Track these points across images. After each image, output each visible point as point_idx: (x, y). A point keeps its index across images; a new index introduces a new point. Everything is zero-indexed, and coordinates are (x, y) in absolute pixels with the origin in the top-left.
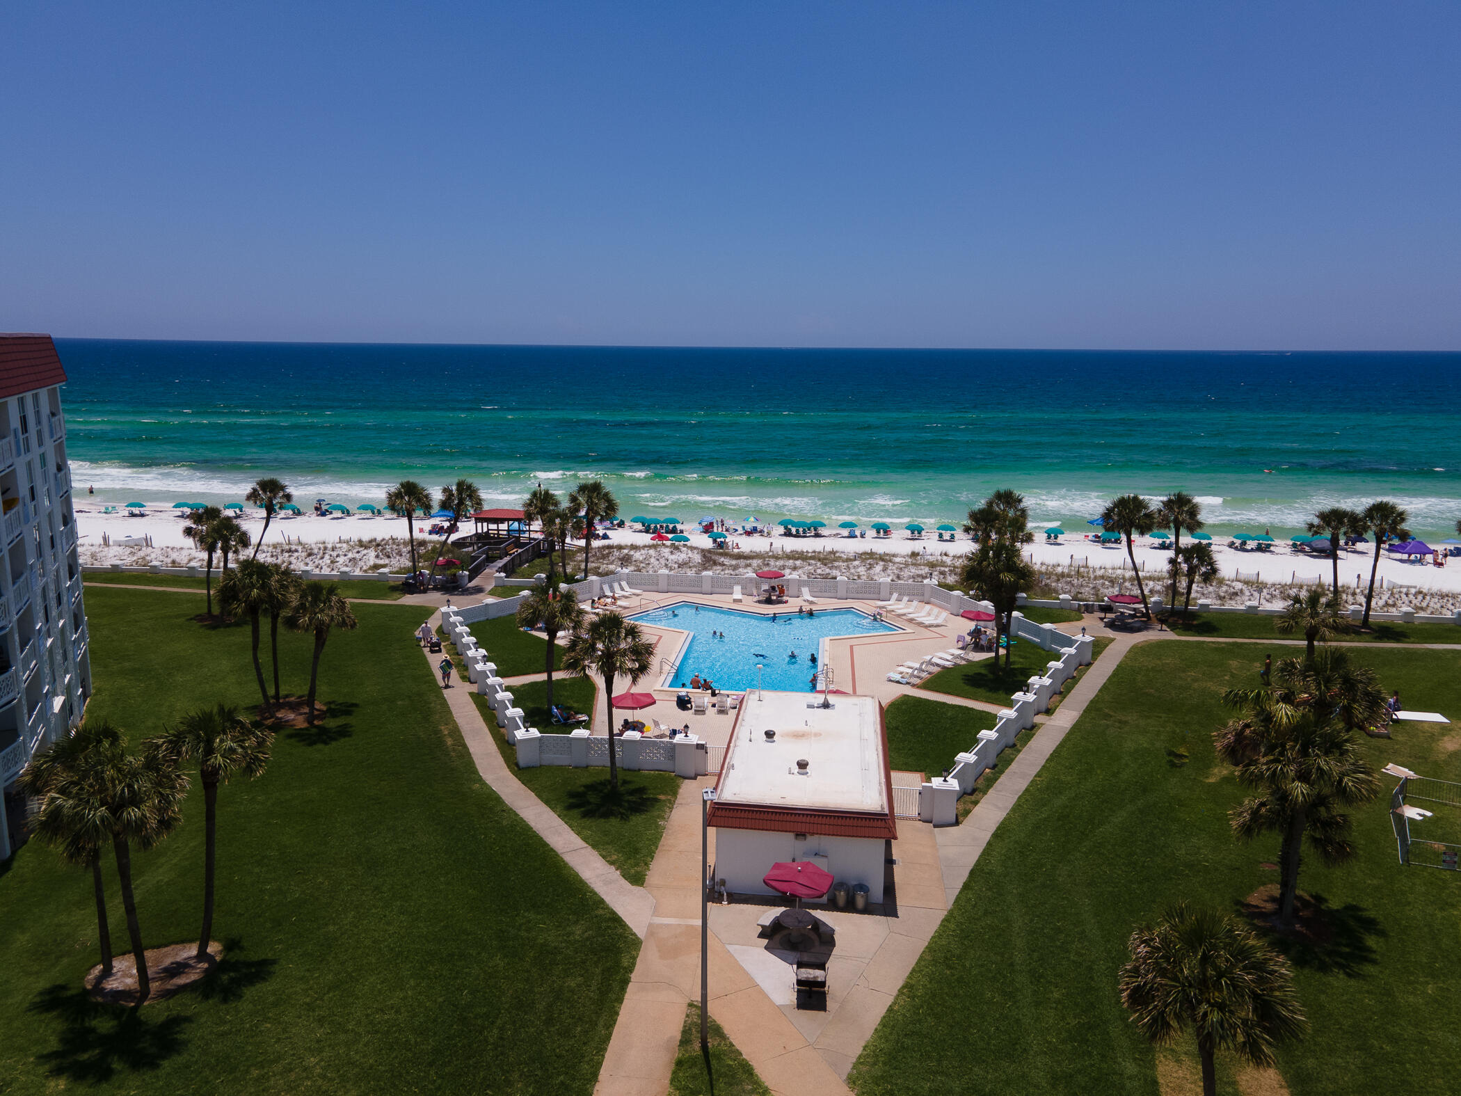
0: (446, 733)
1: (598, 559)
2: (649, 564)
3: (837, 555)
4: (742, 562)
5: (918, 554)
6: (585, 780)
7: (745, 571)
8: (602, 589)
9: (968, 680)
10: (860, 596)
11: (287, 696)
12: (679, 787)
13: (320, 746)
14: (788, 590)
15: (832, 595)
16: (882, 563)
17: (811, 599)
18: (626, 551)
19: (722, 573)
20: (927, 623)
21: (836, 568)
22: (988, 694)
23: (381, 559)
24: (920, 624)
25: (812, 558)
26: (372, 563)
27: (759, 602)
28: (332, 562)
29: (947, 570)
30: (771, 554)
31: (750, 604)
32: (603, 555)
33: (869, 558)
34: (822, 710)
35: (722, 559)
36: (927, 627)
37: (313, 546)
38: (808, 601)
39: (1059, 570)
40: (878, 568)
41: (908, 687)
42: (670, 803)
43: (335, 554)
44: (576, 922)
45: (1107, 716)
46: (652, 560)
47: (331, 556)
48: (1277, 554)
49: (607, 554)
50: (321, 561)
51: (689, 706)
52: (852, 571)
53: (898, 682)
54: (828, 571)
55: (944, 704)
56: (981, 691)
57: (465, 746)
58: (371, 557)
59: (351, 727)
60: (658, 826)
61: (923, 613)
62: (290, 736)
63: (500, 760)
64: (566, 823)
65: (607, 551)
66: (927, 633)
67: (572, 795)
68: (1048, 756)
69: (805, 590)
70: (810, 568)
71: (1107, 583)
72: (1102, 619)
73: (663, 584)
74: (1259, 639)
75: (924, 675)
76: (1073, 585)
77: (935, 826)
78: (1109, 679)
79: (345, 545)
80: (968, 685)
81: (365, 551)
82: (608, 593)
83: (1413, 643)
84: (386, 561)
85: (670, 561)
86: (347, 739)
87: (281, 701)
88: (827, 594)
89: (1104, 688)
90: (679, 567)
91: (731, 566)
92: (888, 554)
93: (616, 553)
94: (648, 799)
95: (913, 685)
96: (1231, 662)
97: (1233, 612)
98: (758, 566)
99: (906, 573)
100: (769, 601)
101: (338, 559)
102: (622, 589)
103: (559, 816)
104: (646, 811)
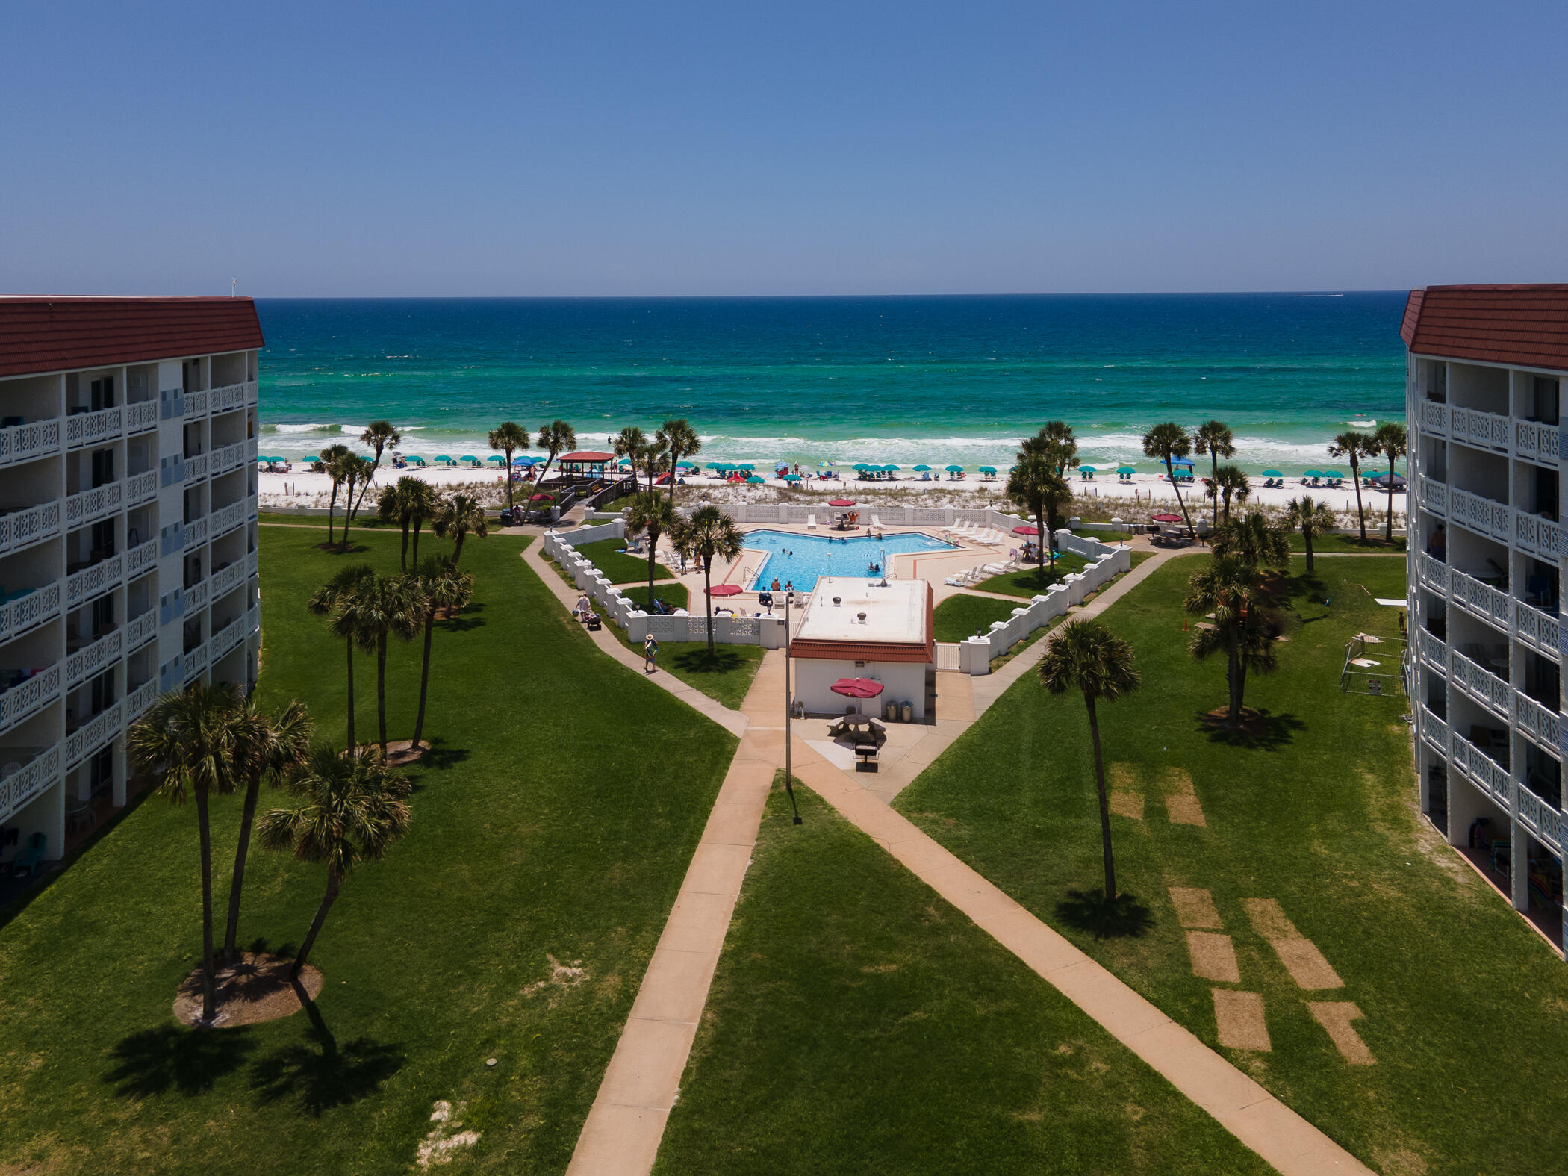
3: (908, 491)
4: (817, 498)
6: (689, 650)
7: (820, 503)
9: (1015, 583)
10: (926, 522)
12: (763, 654)
14: (859, 519)
15: (902, 522)
16: (948, 496)
18: (705, 490)
19: (798, 506)
20: (986, 542)
21: (906, 501)
24: (980, 544)
25: (884, 495)
30: (844, 491)
31: (824, 531)
33: (939, 493)
34: (881, 588)
35: (797, 495)
36: (986, 546)
39: (1121, 502)
40: (946, 500)
41: (963, 588)
42: (757, 664)
44: (690, 729)
45: (1134, 606)
46: (731, 497)
51: (770, 602)
52: (921, 503)
53: (953, 585)
54: (897, 503)
55: (991, 600)
59: (484, 619)
60: (749, 677)
61: (984, 534)
63: (614, 639)
64: (675, 676)
66: (986, 551)
67: (677, 659)
70: (881, 501)
72: (1149, 538)
73: (741, 517)
75: (977, 579)
76: (1129, 512)
77: (972, 675)
78: (1144, 581)
80: (1016, 586)
85: (747, 497)
86: (482, 627)
88: (895, 522)
89: (1137, 587)
91: (806, 501)
92: (957, 491)
93: (696, 492)
94: (739, 661)
95: (967, 588)
98: (832, 499)
99: (972, 504)
100: (841, 528)
103: (668, 672)
104: (738, 668)
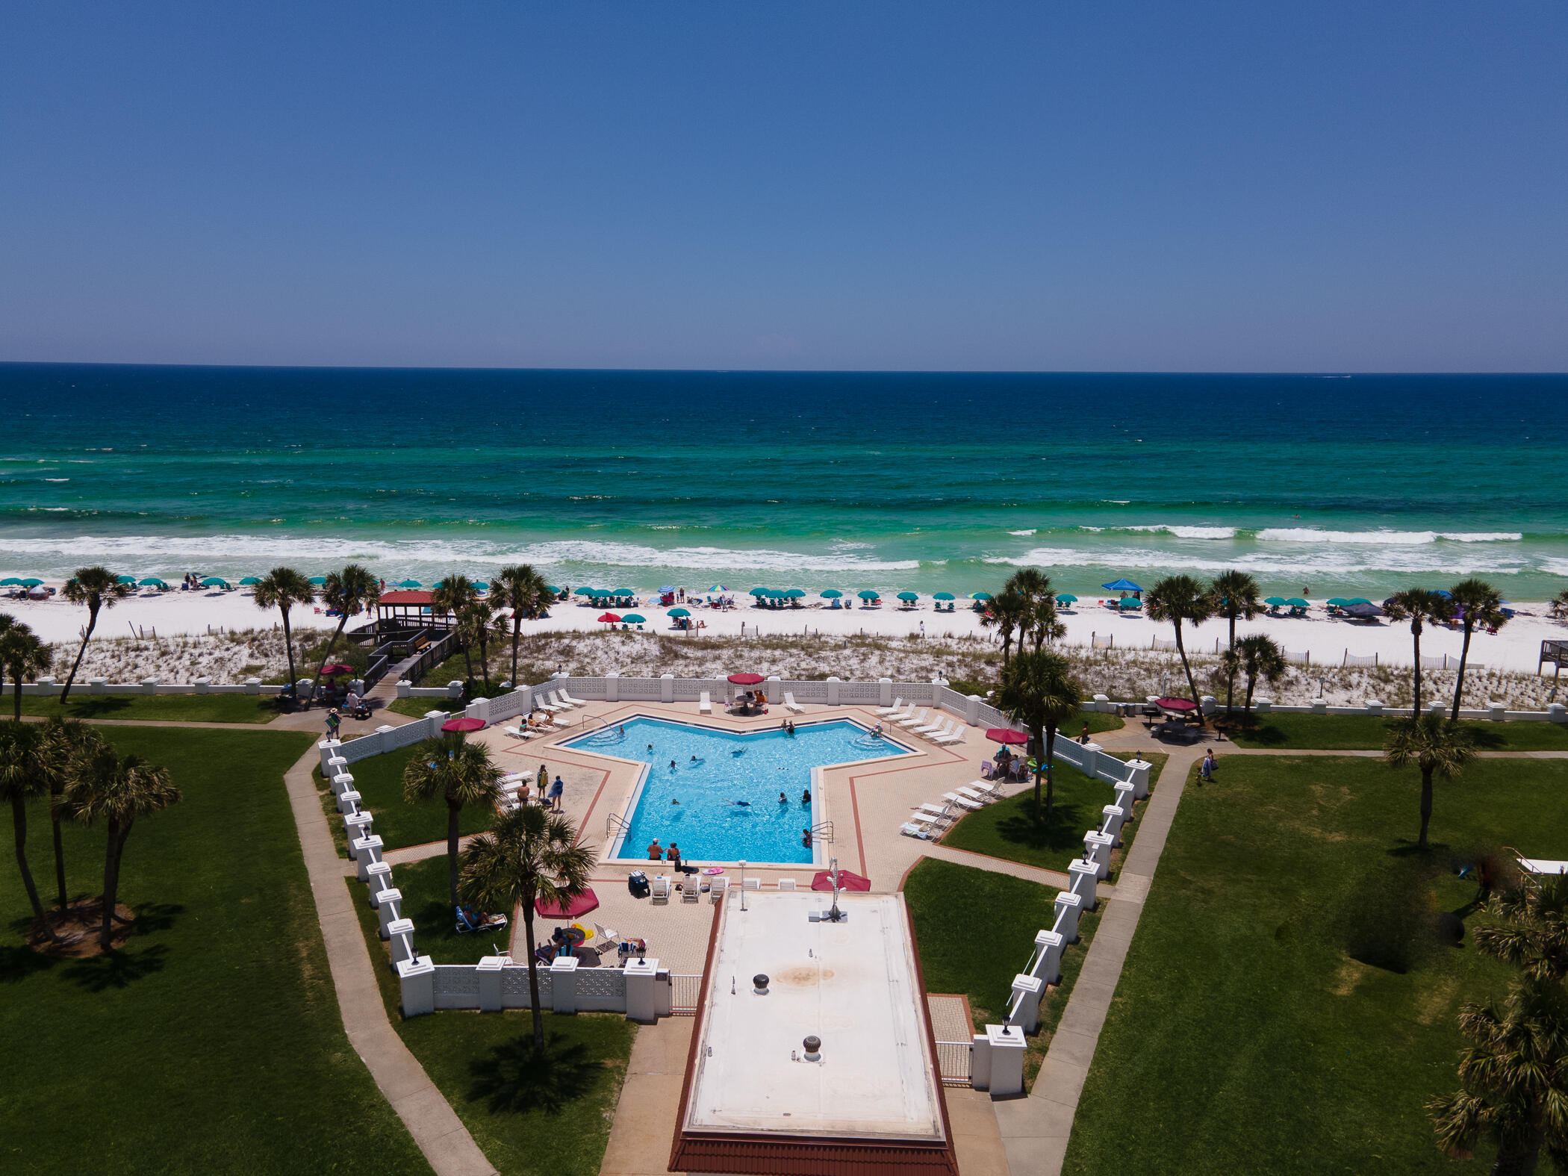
0: (304, 954)
1: (531, 653)
2: (595, 658)
3: (823, 639)
4: (710, 653)
5: (917, 637)
6: (498, 1038)
7: (714, 666)
8: (534, 700)
9: (1004, 831)
10: (856, 700)
11: (80, 898)
12: (631, 1040)
13: (110, 991)
14: (767, 695)
15: (823, 700)
16: (877, 652)
17: (797, 707)
18: (566, 641)
19: (686, 670)
20: (941, 740)
21: (824, 659)
22: (1032, 852)
23: (257, 658)
24: (931, 741)
25: (793, 645)
26: (244, 664)
27: (732, 712)
28: (193, 664)
29: (955, 659)
30: (743, 639)
31: (723, 719)
32: (538, 647)
33: (861, 643)
34: (829, 924)
35: (685, 650)
36: (942, 745)
37: (170, 642)
38: (793, 710)
39: (1083, 654)
40: (874, 659)
41: (929, 843)
42: (620, 1073)
43: (196, 652)
45: (1185, 883)
46: (600, 653)
47: (191, 655)
48: (1314, 620)
49: (543, 645)
50: (177, 663)
51: (646, 890)
52: (843, 663)
53: (916, 837)
54: (814, 664)
55: (978, 871)
56: (1022, 847)
57: (329, 980)
58: (243, 656)
59: (167, 950)
60: (601, 1121)
61: (935, 725)
62: (68, 975)
63: (378, 1002)
64: (466, 1124)
65: (543, 642)
66: (941, 755)
67: (480, 1068)
68: (1124, 957)
69: (789, 696)
70: (793, 660)
71: (1142, 672)
72: (1148, 726)
73: (612, 692)
74: (1336, 749)
75: (948, 823)
76: (1104, 676)
77: (996, 1097)
78: (1175, 821)
79: (212, 639)
80: (1004, 838)
81: (237, 648)
82: (543, 706)
83: (1512, 750)
84: (263, 661)
85: (621, 654)
86: (155, 974)
87: (69, 907)
88: (815, 700)
89: (1172, 837)
90: (632, 662)
91: (696, 659)
92: (882, 637)
93: (555, 645)
94: (588, 1066)
95: (936, 841)
96: (1313, 787)
97: (1295, 712)
98: (729, 658)
99: (907, 666)
100: (744, 712)
101: (200, 659)
102: (561, 700)
103: (456, 1111)
104: (585, 1091)
